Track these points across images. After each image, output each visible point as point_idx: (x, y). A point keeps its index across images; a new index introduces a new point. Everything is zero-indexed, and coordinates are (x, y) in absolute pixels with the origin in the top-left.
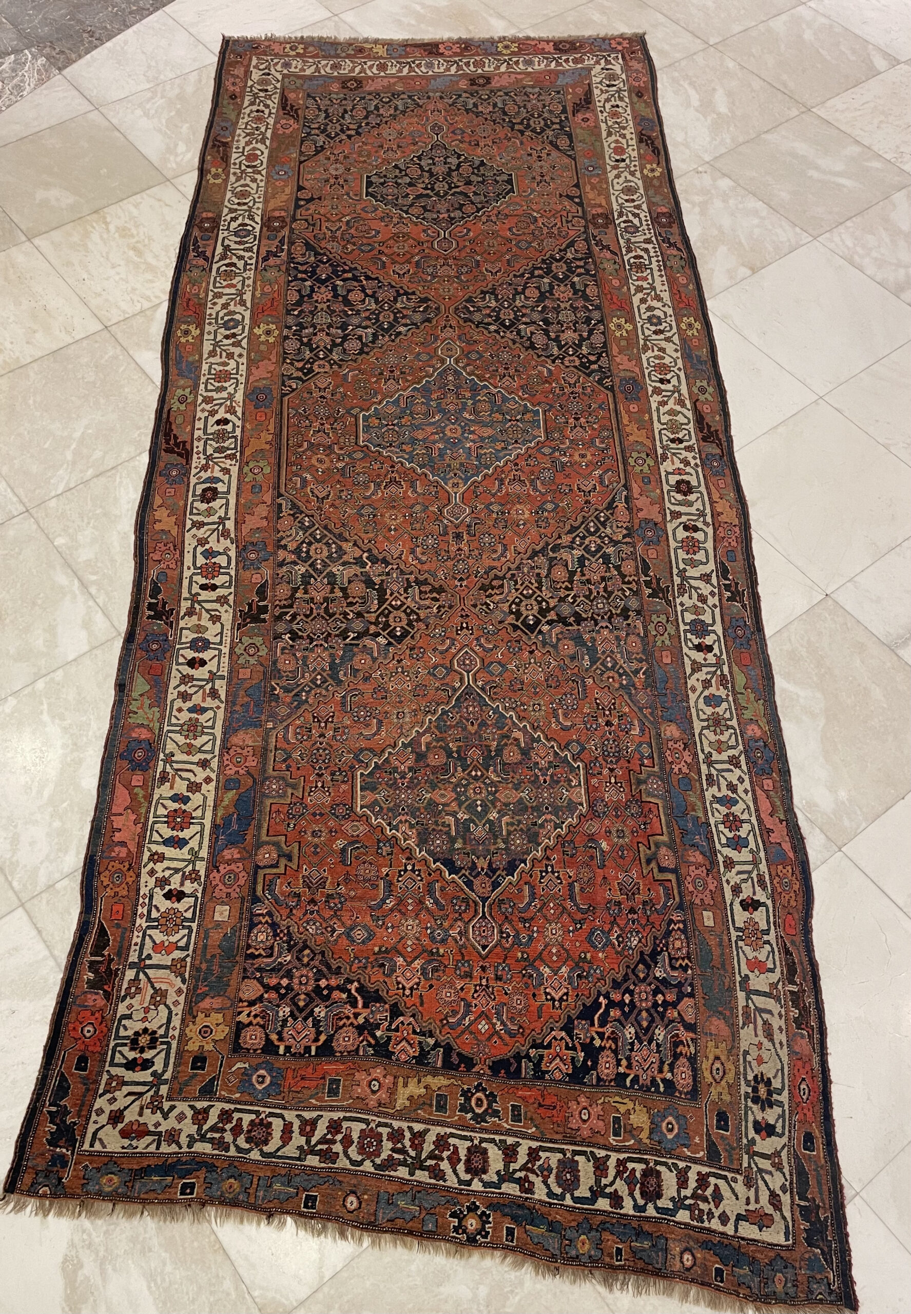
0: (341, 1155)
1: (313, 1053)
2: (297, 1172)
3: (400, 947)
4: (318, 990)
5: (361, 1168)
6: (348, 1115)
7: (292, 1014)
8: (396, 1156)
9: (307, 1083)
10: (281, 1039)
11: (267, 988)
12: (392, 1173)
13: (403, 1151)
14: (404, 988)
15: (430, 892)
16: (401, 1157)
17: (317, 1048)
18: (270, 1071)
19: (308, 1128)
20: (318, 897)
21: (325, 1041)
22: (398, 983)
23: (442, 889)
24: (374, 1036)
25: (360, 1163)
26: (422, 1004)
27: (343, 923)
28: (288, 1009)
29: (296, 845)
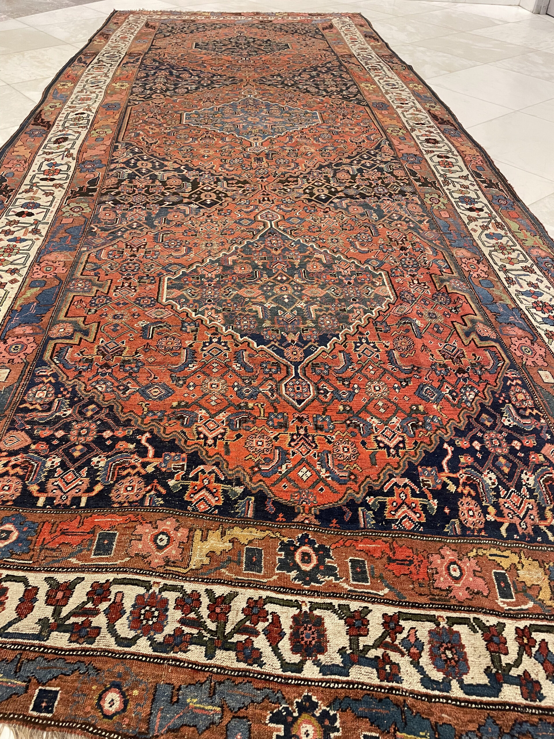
0: (104, 630)
1: (83, 504)
2: (32, 655)
3: (203, 402)
4: (100, 441)
5: (133, 649)
6: (121, 576)
7: (63, 465)
8: (187, 630)
9: (68, 539)
10: (42, 489)
11: (36, 440)
12: (180, 655)
13: (198, 623)
14: (206, 438)
15: (237, 357)
16: (195, 631)
17: (89, 499)
18: (19, 526)
19: (60, 595)
20: (112, 363)
21: (101, 492)
22: (199, 433)
23: (250, 356)
24: (166, 486)
25: (132, 642)
26: (228, 452)
27: (138, 383)
28: (58, 460)
29: (95, 325)
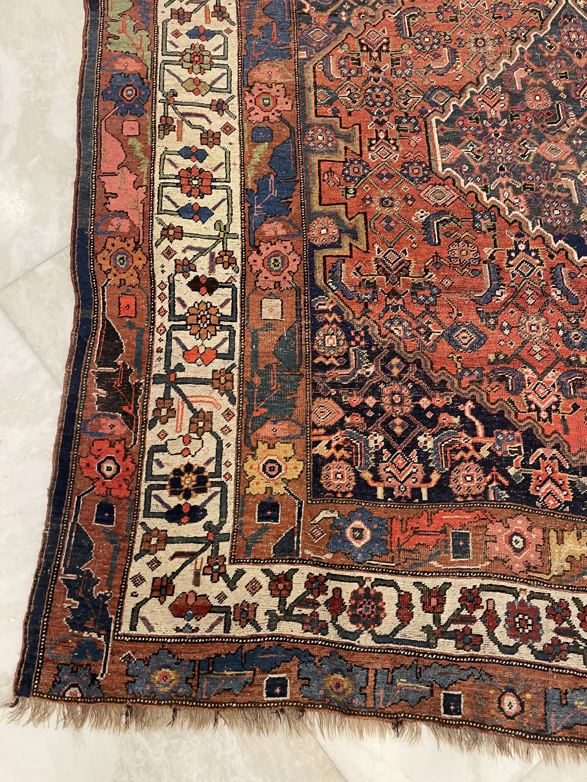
0: (486, 638)
1: (425, 498)
2: (427, 662)
3: (524, 354)
4: (418, 411)
5: (516, 656)
6: (486, 582)
7: (387, 445)
8: (563, 639)
9: (422, 539)
10: (377, 478)
11: (349, 410)
12: (561, 663)
13: (571, 632)
14: (538, 409)
15: (556, 279)
16: (570, 640)
17: (430, 491)
18: (369, 522)
19: (434, 602)
20: (400, 288)
21: (439, 481)
22: (530, 403)
23: (572, 276)
24: (506, 475)
25: (514, 649)
26: (566, 430)
27: (440, 323)
28: (380, 438)
29: (361, 217)
